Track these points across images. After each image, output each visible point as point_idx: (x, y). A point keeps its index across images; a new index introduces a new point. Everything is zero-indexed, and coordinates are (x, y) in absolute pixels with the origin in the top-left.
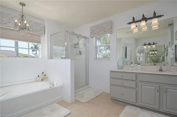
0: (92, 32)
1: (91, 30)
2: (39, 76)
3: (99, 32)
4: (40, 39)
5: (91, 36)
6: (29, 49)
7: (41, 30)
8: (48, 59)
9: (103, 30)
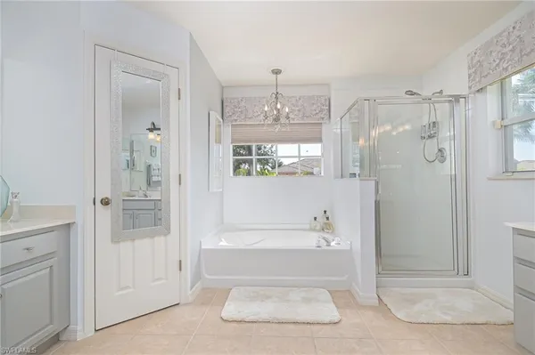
0: (475, 72)
1: (469, 68)
2: (315, 219)
3: (498, 65)
4: (321, 132)
5: (470, 88)
6: (299, 157)
7: (321, 111)
8: (336, 177)
9: (513, 50)
